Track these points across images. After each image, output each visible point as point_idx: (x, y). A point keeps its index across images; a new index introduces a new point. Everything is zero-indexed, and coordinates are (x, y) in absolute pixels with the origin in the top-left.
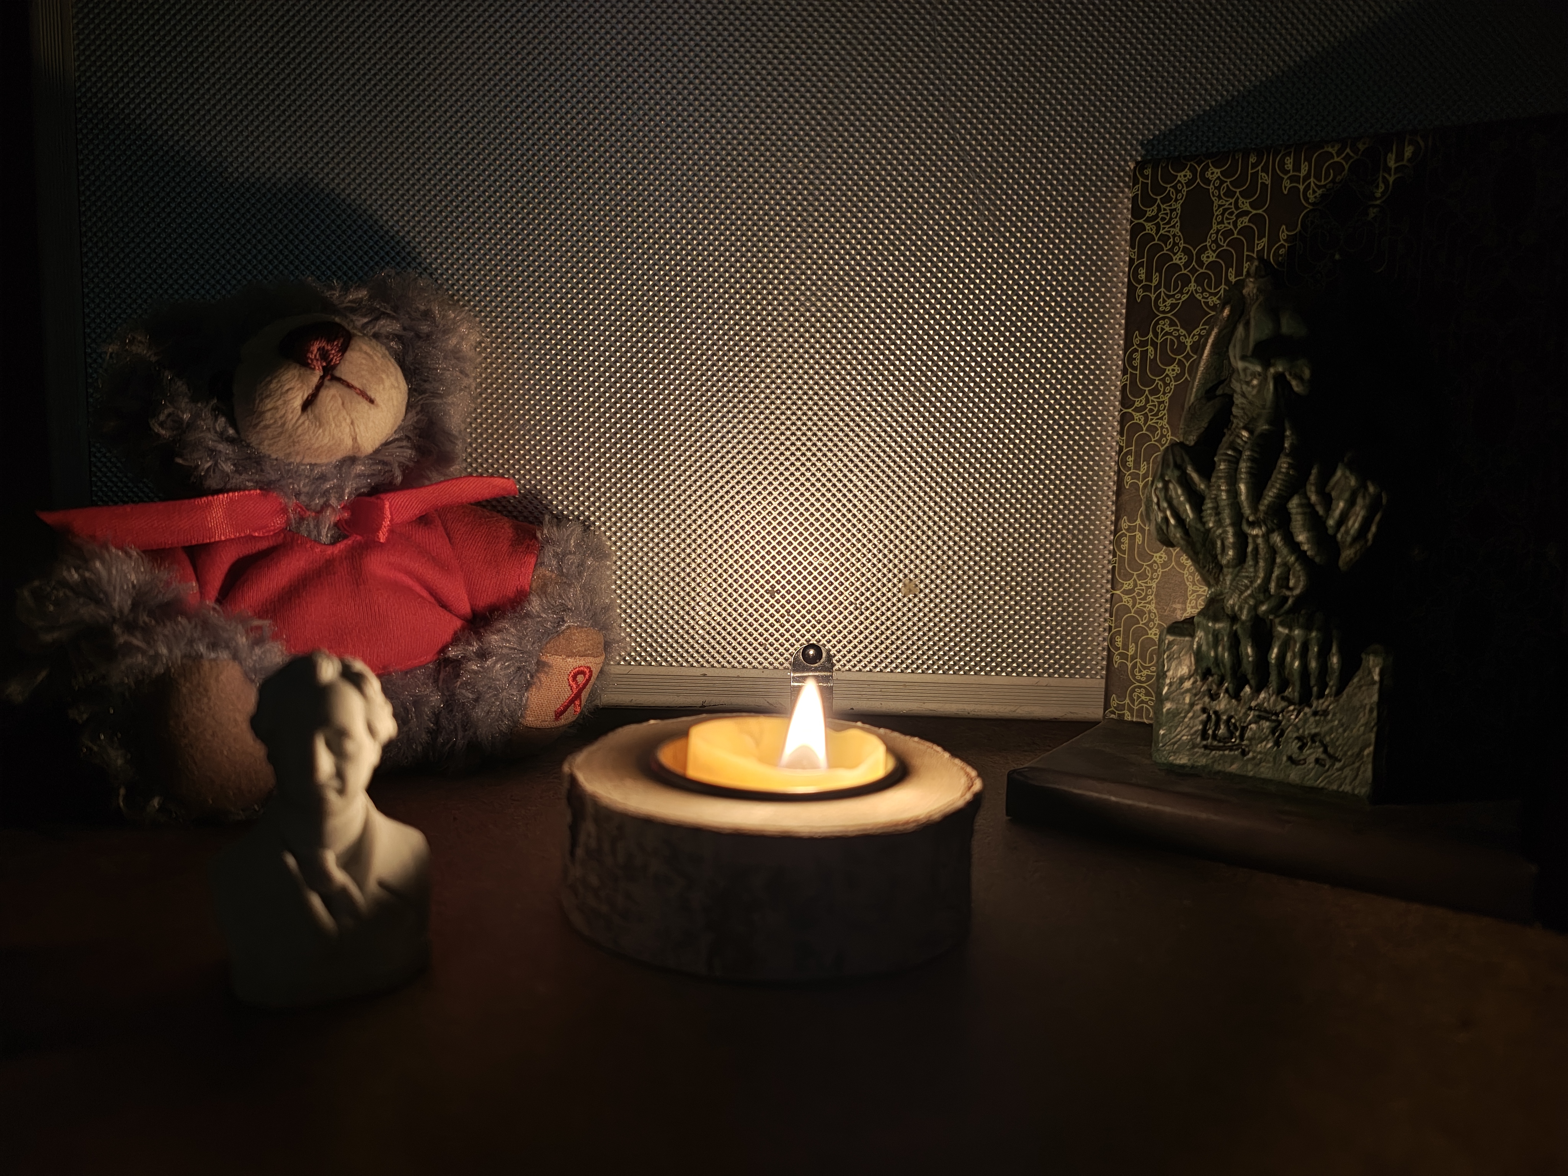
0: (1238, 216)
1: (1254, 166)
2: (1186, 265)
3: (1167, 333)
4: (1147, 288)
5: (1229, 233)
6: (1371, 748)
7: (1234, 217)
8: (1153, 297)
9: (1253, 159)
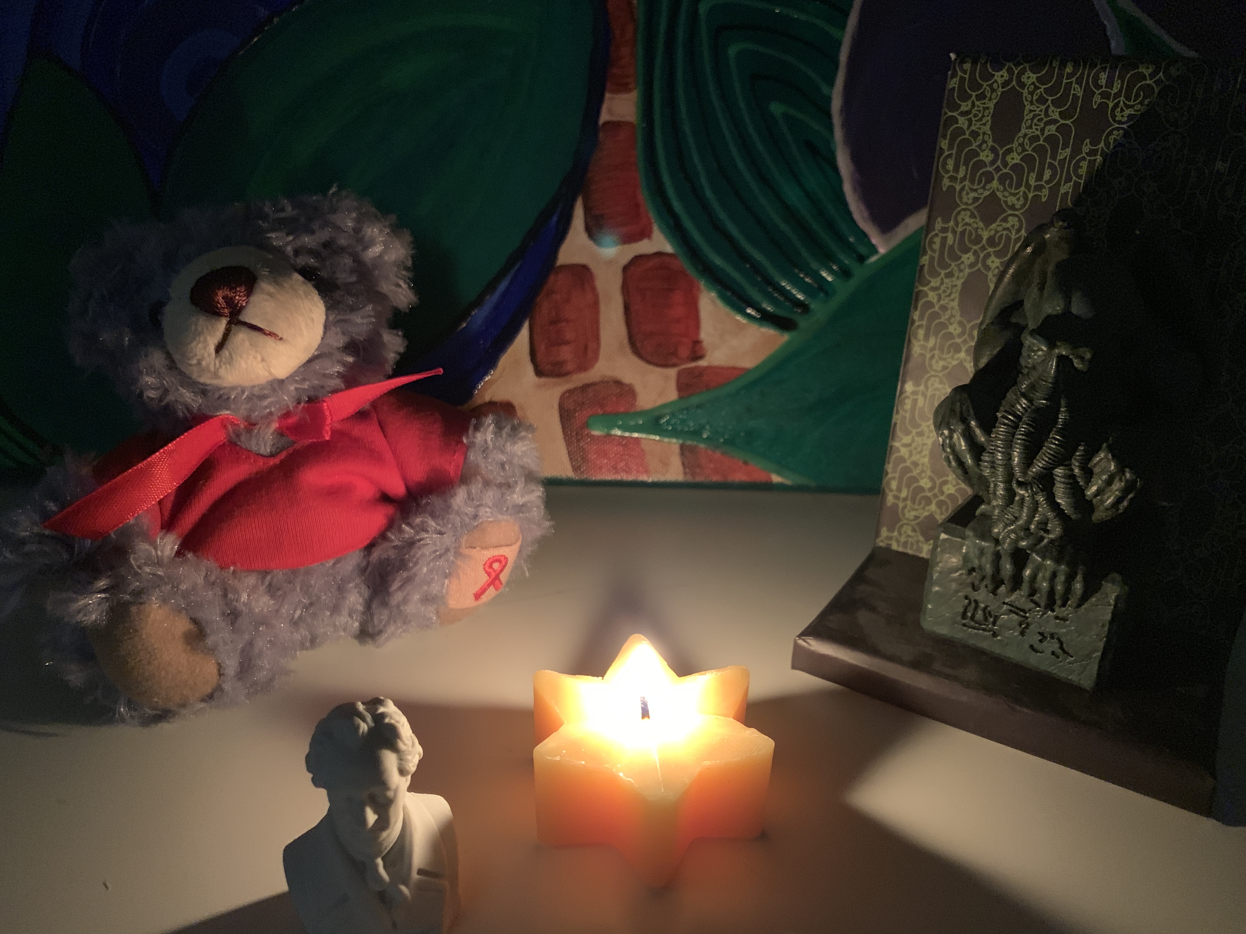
0: (1047, 124)
1: (1070, 76)
2: (993, 162)
3: (966, 224)
4: (953, 179)
5: (1037, 138)
6: (1099, 654)
7: (1042, 125)
8: (958, 188)
9: (1069, 69)
